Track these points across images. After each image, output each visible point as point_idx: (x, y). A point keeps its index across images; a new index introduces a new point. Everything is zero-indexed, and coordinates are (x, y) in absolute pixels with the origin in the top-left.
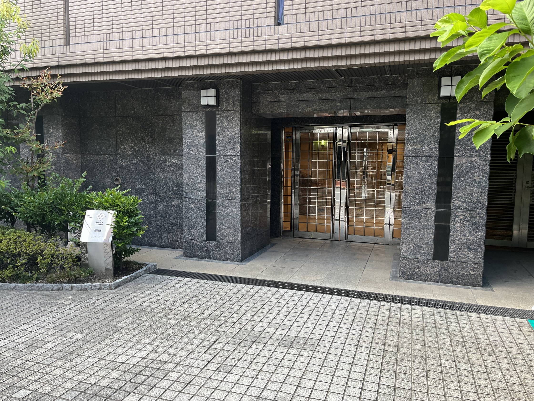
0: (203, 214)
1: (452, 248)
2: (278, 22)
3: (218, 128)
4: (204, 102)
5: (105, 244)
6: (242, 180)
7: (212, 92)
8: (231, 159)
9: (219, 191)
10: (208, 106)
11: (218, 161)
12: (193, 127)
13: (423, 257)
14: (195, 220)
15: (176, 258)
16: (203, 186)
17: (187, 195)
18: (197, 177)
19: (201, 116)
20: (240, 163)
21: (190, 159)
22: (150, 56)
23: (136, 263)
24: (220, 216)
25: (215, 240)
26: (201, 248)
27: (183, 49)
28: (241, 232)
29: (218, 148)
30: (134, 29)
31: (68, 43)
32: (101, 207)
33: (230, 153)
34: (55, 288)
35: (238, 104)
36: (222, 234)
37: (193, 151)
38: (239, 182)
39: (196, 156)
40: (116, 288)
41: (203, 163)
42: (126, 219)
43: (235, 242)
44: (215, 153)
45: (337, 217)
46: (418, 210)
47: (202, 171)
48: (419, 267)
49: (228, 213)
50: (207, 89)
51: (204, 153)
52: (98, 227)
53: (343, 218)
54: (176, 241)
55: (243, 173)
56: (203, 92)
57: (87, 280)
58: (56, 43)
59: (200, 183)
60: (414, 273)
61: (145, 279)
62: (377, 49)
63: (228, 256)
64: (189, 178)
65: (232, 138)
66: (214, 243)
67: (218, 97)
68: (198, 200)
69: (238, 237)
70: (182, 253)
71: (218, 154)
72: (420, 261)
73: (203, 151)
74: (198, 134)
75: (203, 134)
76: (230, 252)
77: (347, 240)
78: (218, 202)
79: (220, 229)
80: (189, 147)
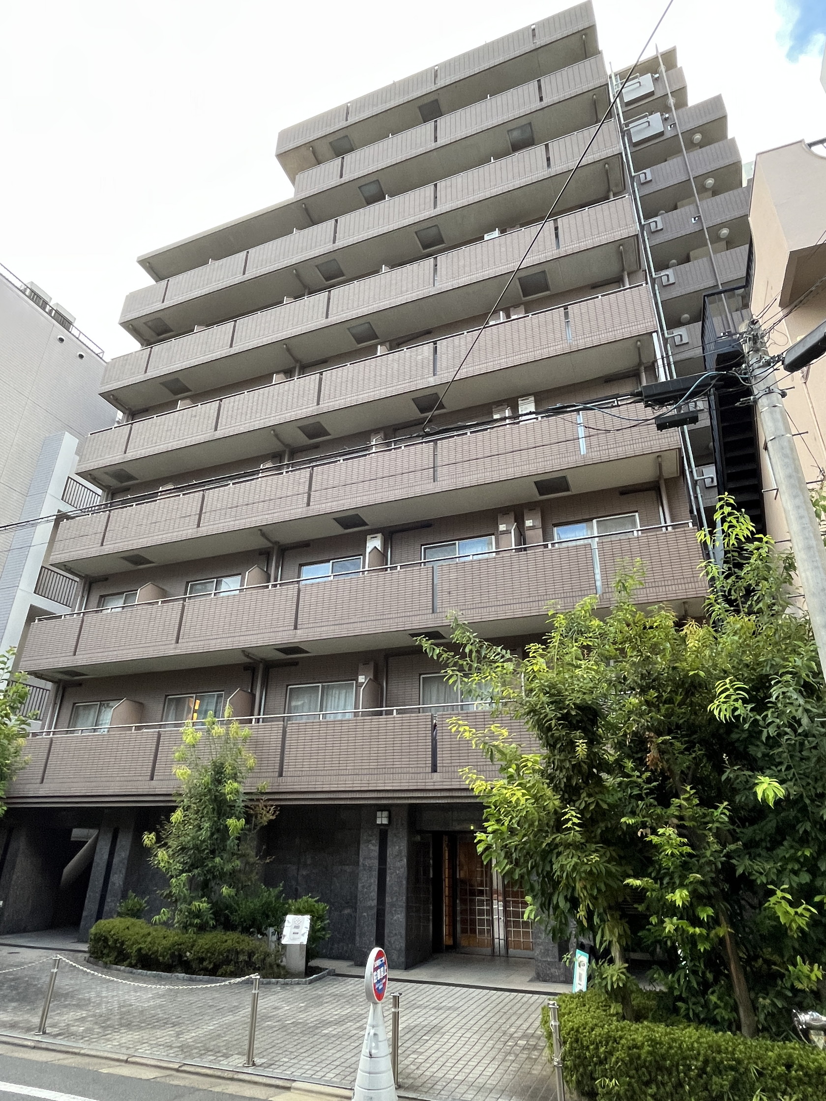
0: (374, 922)
2: (434, 770)
3: (389, 843)
4: (379, 822)
5: (301, 945)
6: (407, 888)
7: (385, 814)
8: (398, 870)
9: (388, 899)
10: (382, 825)
11: (388, 871)
12: (369, 841)
14: (366, 928)
15: (348, 966)
16: (374, 895)
17: (360, 903)
18: (370, 886)
19: (376, 832)
20: (406, 874)
21: (365, 870)
23: (317, 968)
27: (367, 785)
28: (407, 940)
29: (388, 860)
30: (333, 768)
31: (281, 775)
32: (299, 912)
33: (398, 864)
35: (405, 823)
36: (390, 942)
37: (368, 862)
38: (404, 891)
39: (370, 867)
40: (309, 983)
41: (375, 873)
42: (319, 923)
44: (386, 865)
45: (496, 936)
47: (374, 880)
48: (550, 969)
49: (395, 921)
50: (382, 811)
52: (296, 930)
53: (502, 937)
54: (346, 951)
55: (408, 883)
56: (379, 814)
57: (285, 977)
58: (272, 774)
59: (372, 892)
61: (328, 980)
64: (363, 887)
65: (400, 851)
67: (390, 818)
68: (371, 908)
69: (403, 945)
70: (352, 963)
71: (388, 866)
72: (549, 963)
73: (376, 863)
74: (372, 848)
75: (377, 848)
76: (396, 960)
77: (507, 955)
78: (387, 909)
79: (389, 936)
80: (364, 859)
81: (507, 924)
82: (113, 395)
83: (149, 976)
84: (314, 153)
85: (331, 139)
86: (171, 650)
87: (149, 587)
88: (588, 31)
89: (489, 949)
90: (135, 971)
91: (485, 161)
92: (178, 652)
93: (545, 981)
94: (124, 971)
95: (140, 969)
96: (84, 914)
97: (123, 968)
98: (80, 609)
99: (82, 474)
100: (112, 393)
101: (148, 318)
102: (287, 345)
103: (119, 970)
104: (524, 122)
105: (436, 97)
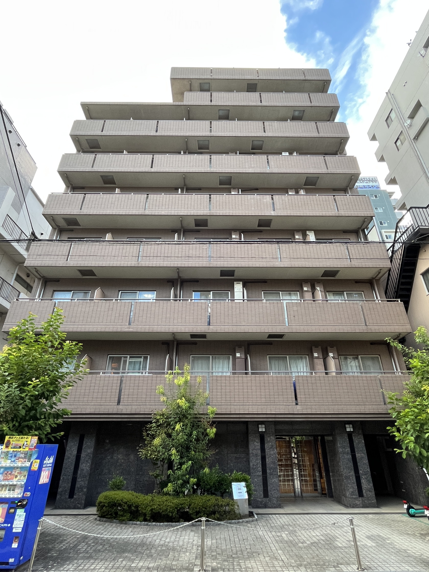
0: (261, 484)
1: (364, 491)
2: (297, 404)
4: (260, 430)
5: (245, 499)
7: (263, 426)
8: (273, 455)
9: (268, 471)
11: (267, 456)
12: (254, 441)
13: (355, 497)
16: (260, 469)
17: (253, 474)
18: (257, 464)
19: (258, 435)
20: (277, 457)
21: (253, 456)
22: (247, 413)
24: (270, 484)
25: (268, 497)
26: (261, 502)
27: (261, 411)
29: (266, 450)
30: (240, 401)
33: (272, 453)
34: (237, 522)
35: (273, 431)
36: (271, 494)
37: (254, 452)
38: (277, 466)
39: (256, 454)
41: (260, 457)
43: (278, 497)
44: (265, 453)
45: (296, 487)
46: (349, 475)
47: (259, 461)
48: (355, 501)
49: (273, 482)
50: (262, 424)
51: (260, 453)
52: (240, 491)
56: (260, 426)
59: (259, 467)
60: (354, 504)
62: (330, 416)
63: (275, 505)
64: (253, 465)
66: (267, 499)
67: (265, 428)
68: (258, 476)
69: (279, 495)
71: (266, 453)
72: (355, 498)
73: (259, 452)
74: (257, 444)
75: (259, 444)
76: (276, 503)
77: (302, 496)
78: (268, 476)
79: (270, 491)
80: (253, 450)
81: (301, 481)
82: (66, 174)
83: (162, 526)
84: (191, 85)
85: (201, 81)
86: (126, 329)
87: (99, 290)
88: (327, 82)
89: (293, 494)
90: (150, 523)
91: (285, 120)
92: (131, 330)
93: (353, 507)
94: (140, 525)
95: (153, 522)
96: (60, 490)
97: (138, 523)
98: (39, 297)
99: (46, 216)
100: (67, 173)
101: (90, 138)
102: (185, 175)
103: (135, 524)
104: (302, 109)
105: (257, 83)
